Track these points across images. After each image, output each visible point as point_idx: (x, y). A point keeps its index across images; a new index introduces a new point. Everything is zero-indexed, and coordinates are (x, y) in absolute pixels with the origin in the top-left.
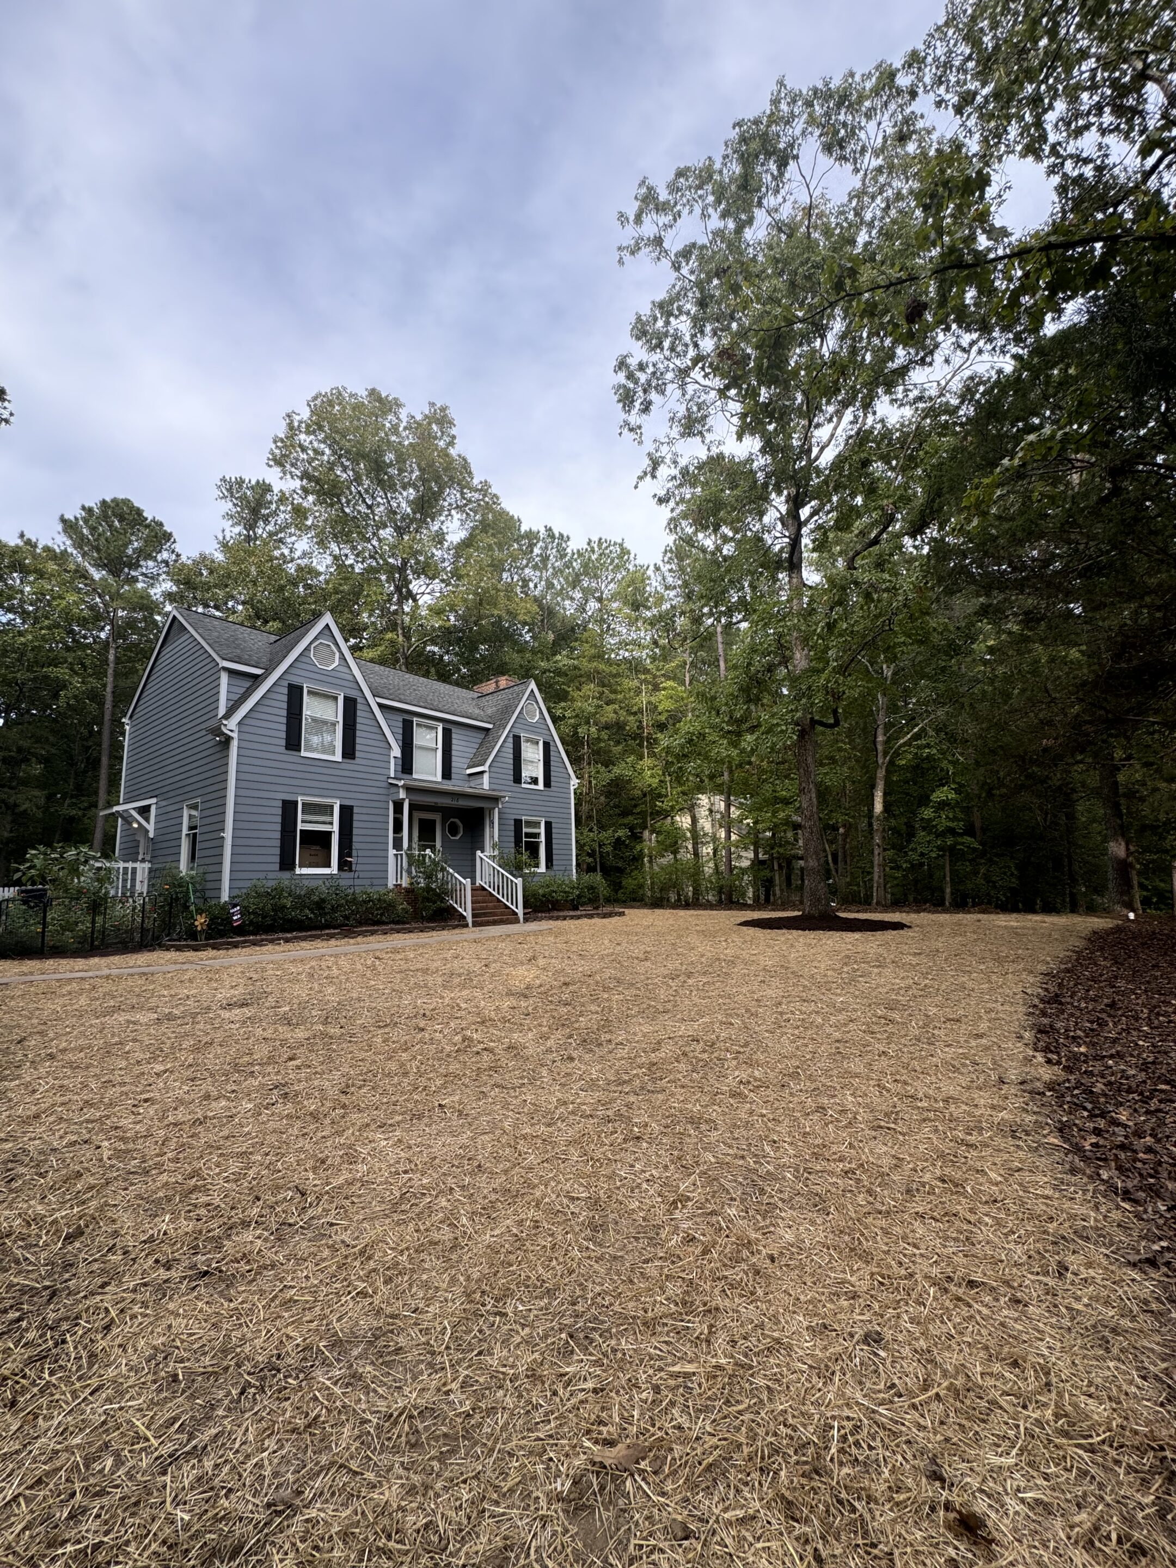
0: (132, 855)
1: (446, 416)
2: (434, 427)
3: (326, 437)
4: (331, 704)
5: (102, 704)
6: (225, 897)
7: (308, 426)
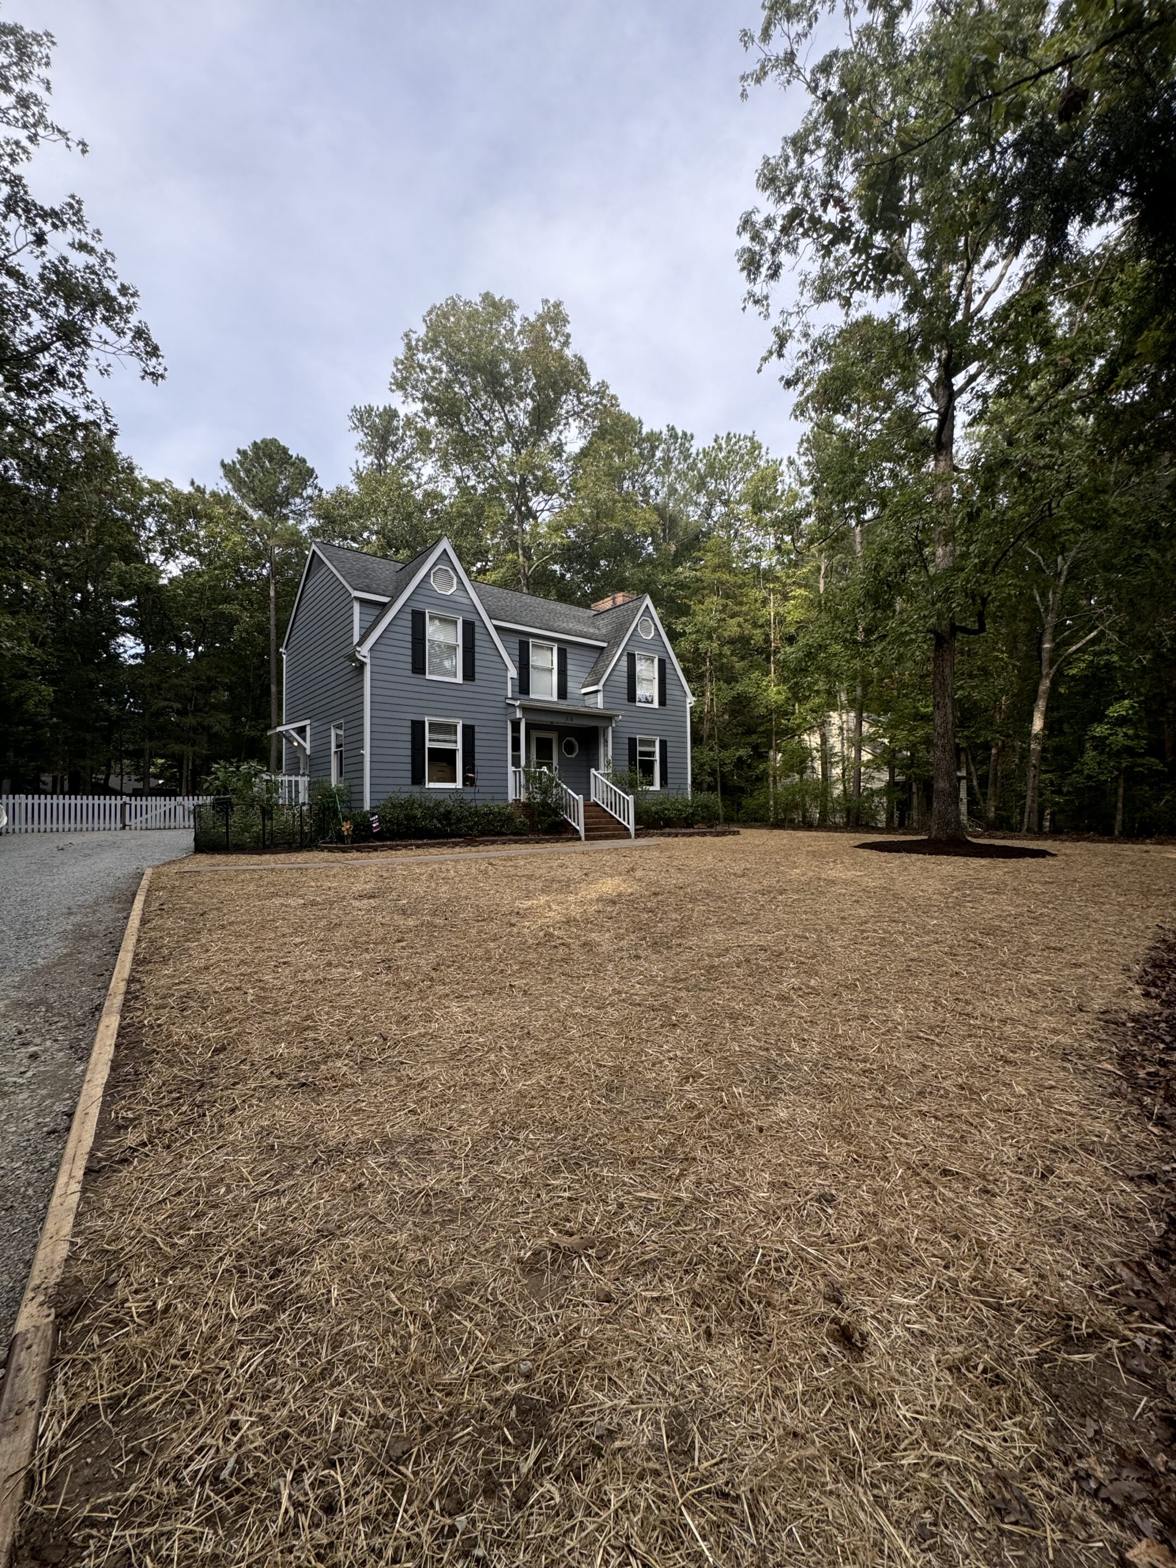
0: (294, 771)
1: (560, 312)
2: (548, 327)
3: (443, 354)
4: (450, 628)
5: (268, 636)
6: (367, 807)
7: (425, 344)
